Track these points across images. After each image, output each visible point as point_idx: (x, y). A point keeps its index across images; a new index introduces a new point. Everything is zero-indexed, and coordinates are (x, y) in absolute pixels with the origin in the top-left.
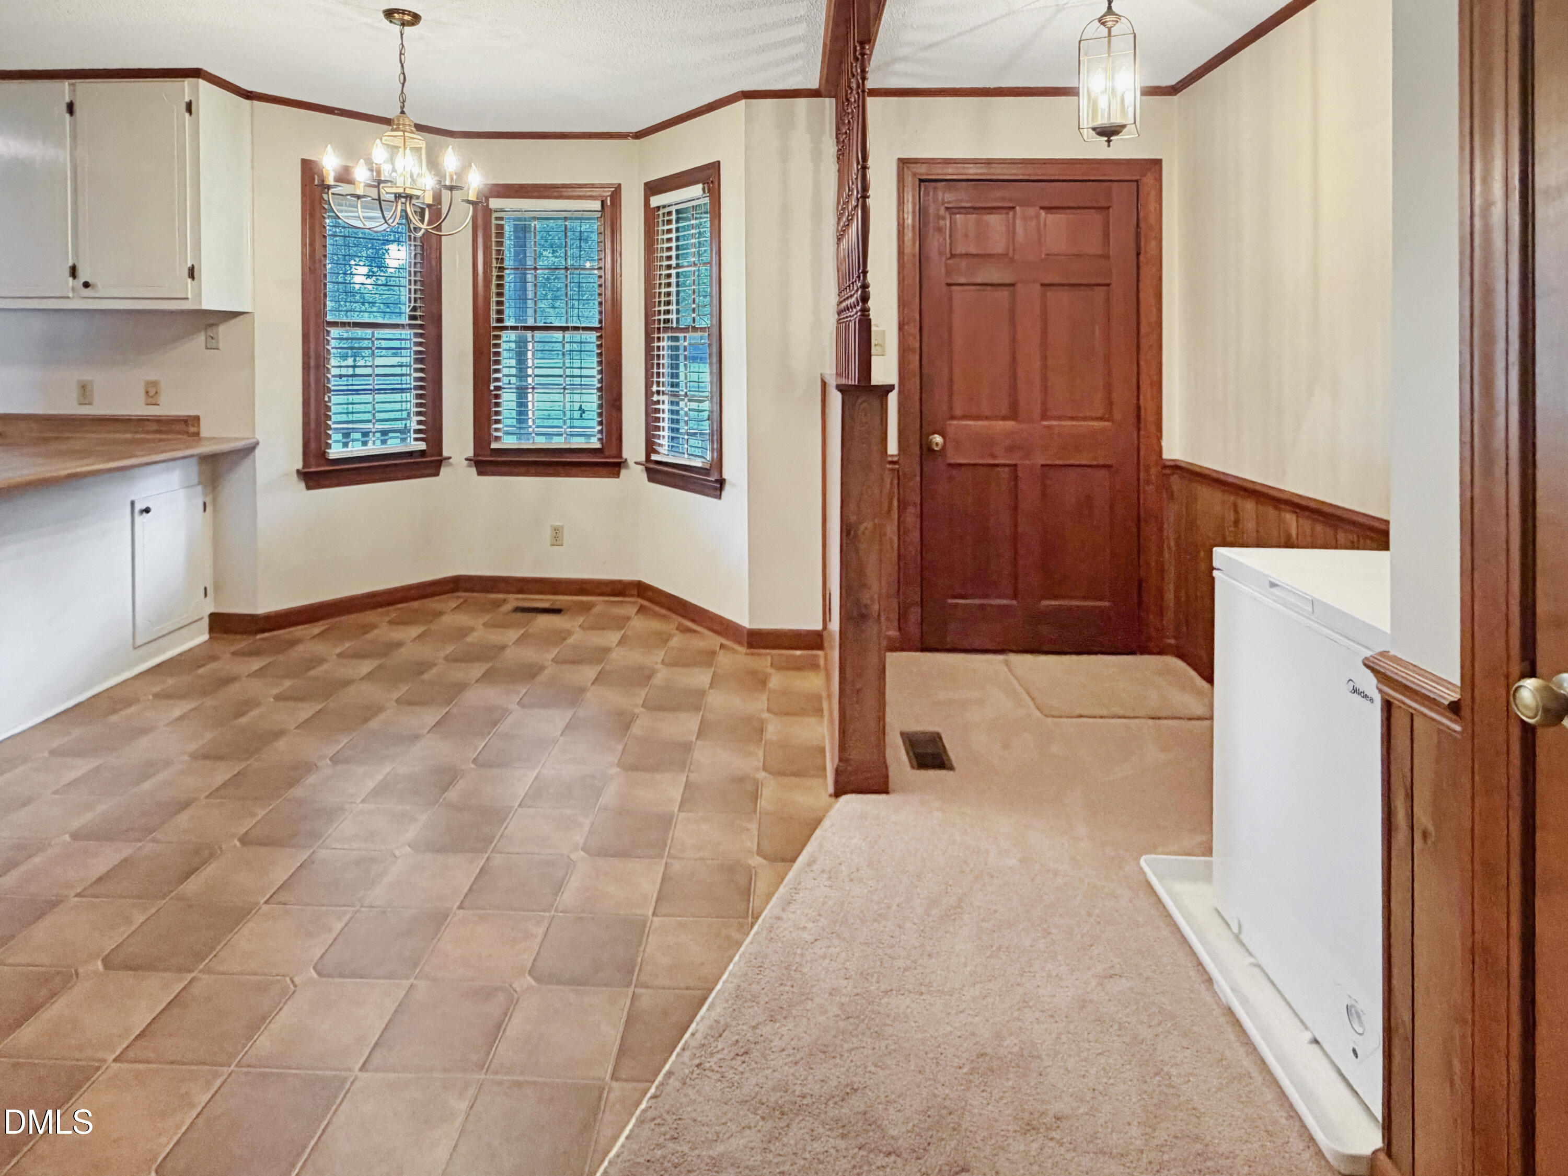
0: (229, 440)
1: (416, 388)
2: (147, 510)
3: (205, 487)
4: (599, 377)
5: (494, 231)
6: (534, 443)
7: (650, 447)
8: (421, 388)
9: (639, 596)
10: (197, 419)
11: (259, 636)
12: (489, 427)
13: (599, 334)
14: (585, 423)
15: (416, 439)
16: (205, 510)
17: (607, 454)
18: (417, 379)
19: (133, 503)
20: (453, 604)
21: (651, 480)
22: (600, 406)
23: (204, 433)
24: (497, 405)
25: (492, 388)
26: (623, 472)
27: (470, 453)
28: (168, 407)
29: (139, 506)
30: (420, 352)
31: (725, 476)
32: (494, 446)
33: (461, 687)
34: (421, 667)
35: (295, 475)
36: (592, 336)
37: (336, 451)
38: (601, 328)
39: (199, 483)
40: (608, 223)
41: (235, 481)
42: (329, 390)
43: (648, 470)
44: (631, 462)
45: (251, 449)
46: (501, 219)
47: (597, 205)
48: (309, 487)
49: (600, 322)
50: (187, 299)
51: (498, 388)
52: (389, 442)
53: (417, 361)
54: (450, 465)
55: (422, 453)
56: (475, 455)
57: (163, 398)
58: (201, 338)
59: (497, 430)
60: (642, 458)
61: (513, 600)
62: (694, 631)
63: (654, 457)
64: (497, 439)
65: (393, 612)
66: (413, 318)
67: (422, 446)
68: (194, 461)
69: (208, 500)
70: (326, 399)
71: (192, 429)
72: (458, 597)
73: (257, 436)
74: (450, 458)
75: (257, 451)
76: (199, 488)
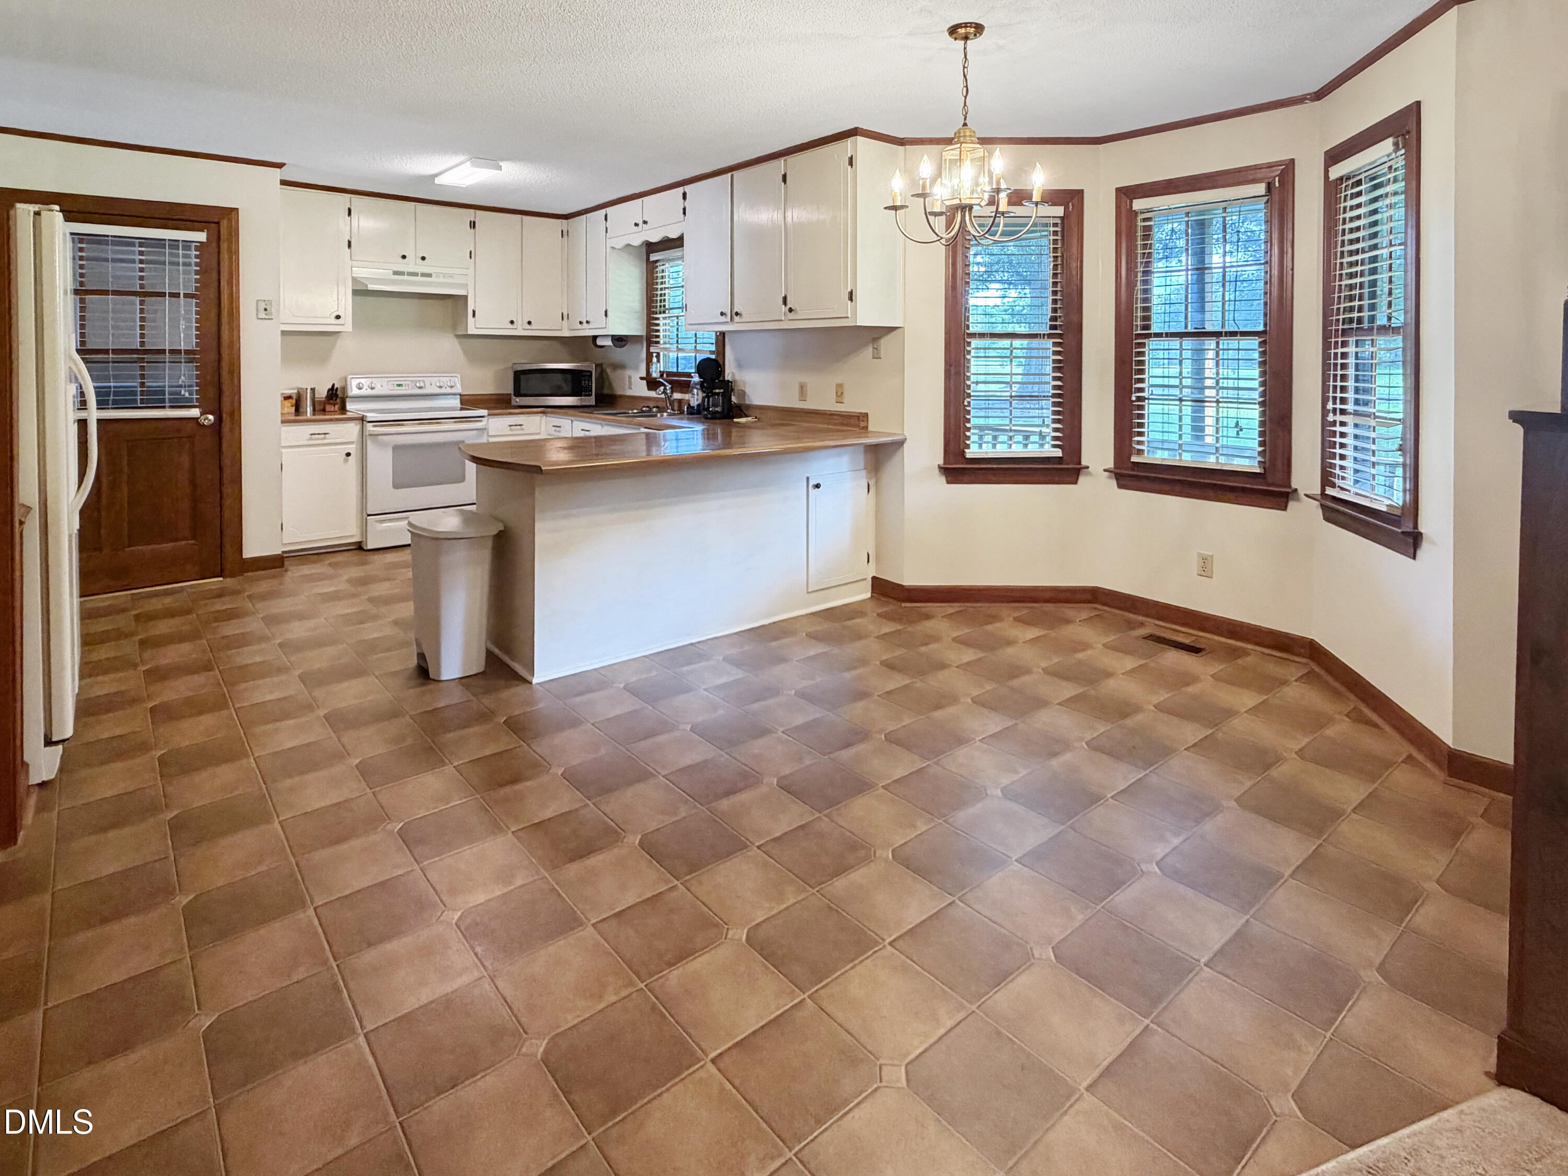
0: (890, 434)
1: (1054, 396)
2: (817, 486)
3: (869, 472)
4: (1262, 389)
5: (1139, 233)
6: (1181, 460)
7: (1327, 479)
8: (1059, 396)
9: (1311, 657)
10: (866, 415)
11: (903, 605)
12: (1131, 440)
13: (1261, 340)
14: (1242, 443)
15: (1054, 446)
16: (868, 491)
17: (1270, 480)
18: (1055, 387)
19: (808, 479)
20: (1084, 615)
21: (1327, 519)
22: (1262, 424)
23: (871, 428)
24: (1141, 416)
25: (1134, 398)
26: (1291, 504)
27: (1111, 464)
28: (850, 406)
29: (812, 483)
30: (1059, 361)
31: (1422, 528)
32: (1134, 459)
33: (1041, 703)
34: (1016, 671)
35: (937, 471)
36: (1254, 343)
37: (973, 451)
38: (1264, 332)
39: (865, 469)
40: (1276, 206)
41: (890, 469)
42: (969, 396)
43: (1323, 506)
44: (1301, 493)
45: (900, 444)
46: (1149, 219)
47: (1261, 189)
48: (948, 482)
49: (1265, 325)
50: (848, 317)
51: (1140, 399)
52: (1030, 446)
53: (1055, 369)
54: (1089, 474)
55: (1059, 460)
56: (1115, 467)
57: (847, 398)
58: (869, 350)
59: (1139, 443)
60: (1317, 491)
61: (1152, 626)
62: (1376, 726)
63: (1330, 491)
64: (1140, 452)
65: (1023, 610)
66: (1053, 327)
67: (1058, 453)
68: (862, 448)
69: (872, 483)
70: (966, 403)
71: (862, 424)
72: (1095, 609)
73: (906, 433)
74: (1088, 467)
75: (905, 445)
76: (864, 473)
